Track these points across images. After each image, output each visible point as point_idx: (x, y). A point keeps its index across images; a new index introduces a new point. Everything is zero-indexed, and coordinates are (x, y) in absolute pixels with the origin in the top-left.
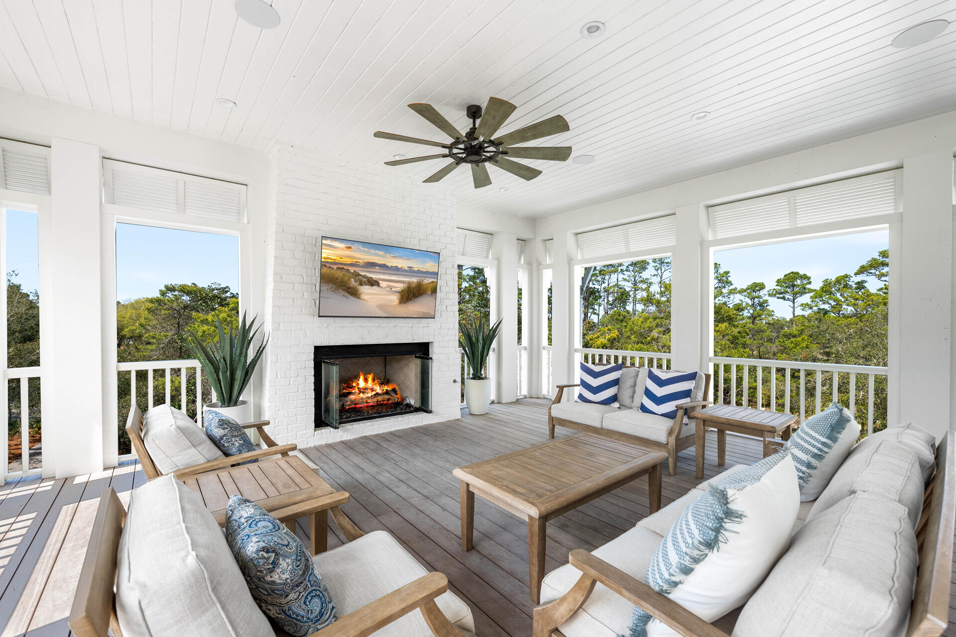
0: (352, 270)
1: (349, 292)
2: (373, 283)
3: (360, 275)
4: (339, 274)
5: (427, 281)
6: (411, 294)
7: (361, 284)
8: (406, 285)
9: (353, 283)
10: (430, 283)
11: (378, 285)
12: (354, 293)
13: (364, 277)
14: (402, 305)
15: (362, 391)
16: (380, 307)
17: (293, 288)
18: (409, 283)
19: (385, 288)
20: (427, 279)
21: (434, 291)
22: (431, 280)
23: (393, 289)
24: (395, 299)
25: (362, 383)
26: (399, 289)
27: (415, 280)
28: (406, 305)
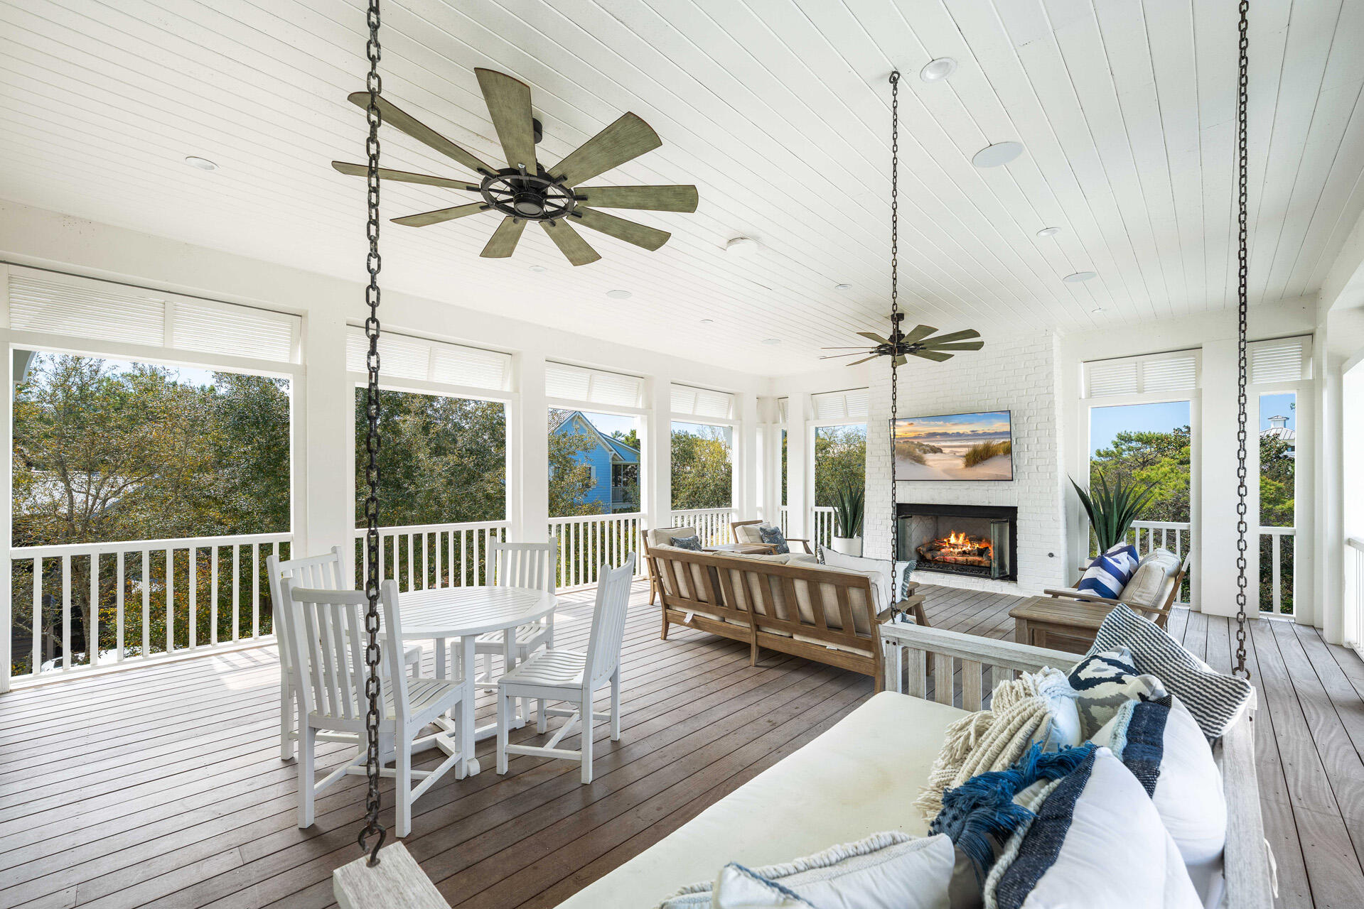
0: (916, 441)
1: (915, 460)
2: (936, 450)
3: (924, 445)
4: (906, 446)
5: (996, 442)
6: (977, 457)
7: (925, 453)
8: (971, 449)
9: (918, 452)
10: (1000, 444)
11: (941, 451)
12: (920, 461)
13: (927, 446)
14: (968, 469)
15: (954, 546)
16: (945, 471)
17: (879, 460)
18: (974, 446)
19: (948, 454)
20: (997, 440)
21: (1008, 451)
22: (1002, 441)
23: (957, 454)
24: (960, 463)
25: (953, 540)
26: (964, 454)
27: (980, 443)
28: (974, 468)
